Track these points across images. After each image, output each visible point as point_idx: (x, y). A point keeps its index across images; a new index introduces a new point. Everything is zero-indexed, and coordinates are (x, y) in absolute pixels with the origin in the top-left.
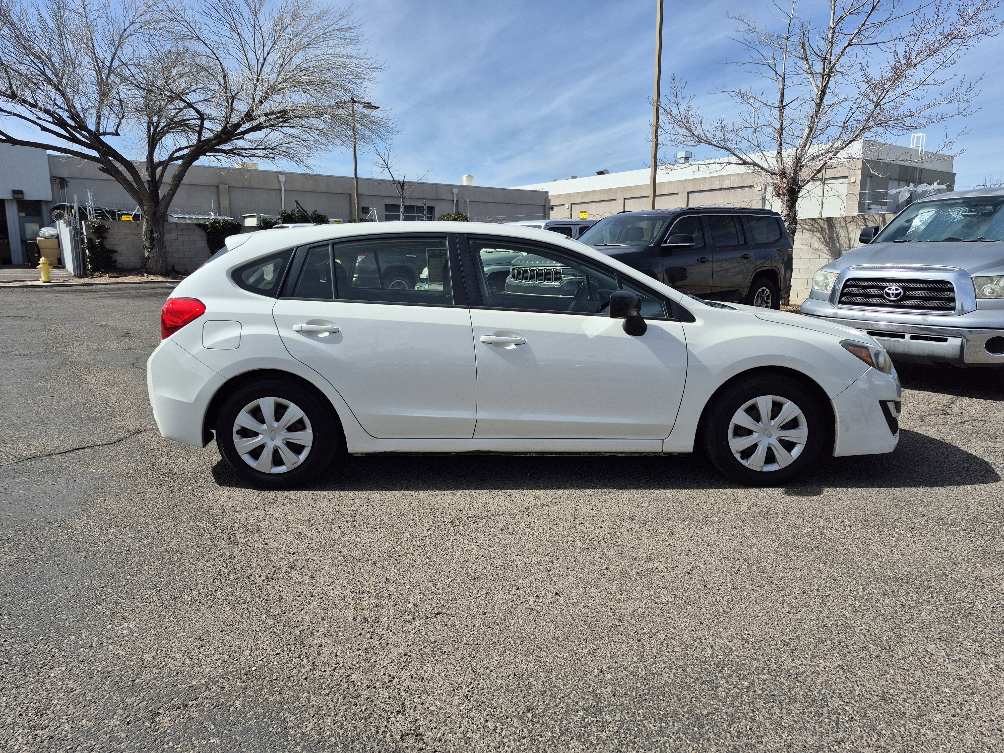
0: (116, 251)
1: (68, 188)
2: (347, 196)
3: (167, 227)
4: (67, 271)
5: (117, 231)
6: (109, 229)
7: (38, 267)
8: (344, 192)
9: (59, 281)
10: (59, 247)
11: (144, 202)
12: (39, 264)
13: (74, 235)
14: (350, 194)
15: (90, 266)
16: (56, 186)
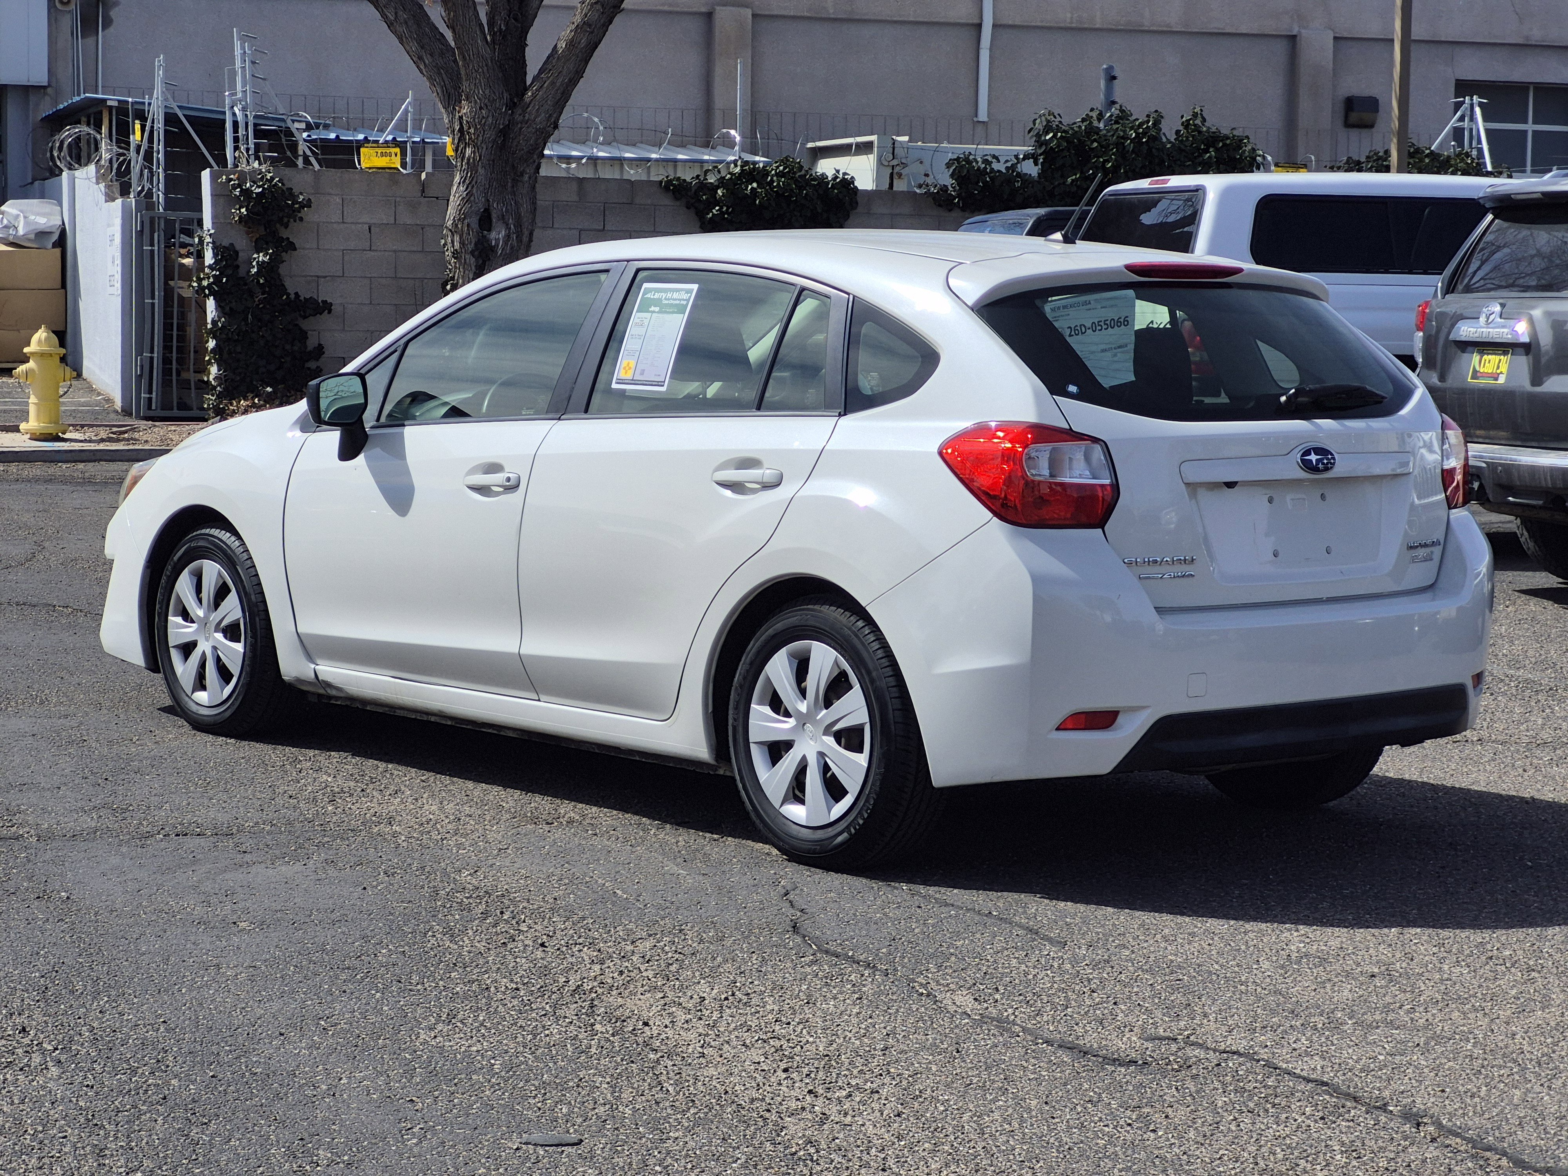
0: (327, 307)
1: (111, 30)
2: (1280, 49)
3: (544, 197)
4: (91, 389)
5: (336, 217)
6: (308, 204)
7: (22, 368)
8: (1269, 26)
9: (89, 434)
10: (64, 285)
11: (465, 86)
12: (25, 360)
13: (140, 233)
14: (1293, 39)
15: (214, 370)
16: (66, 23)
